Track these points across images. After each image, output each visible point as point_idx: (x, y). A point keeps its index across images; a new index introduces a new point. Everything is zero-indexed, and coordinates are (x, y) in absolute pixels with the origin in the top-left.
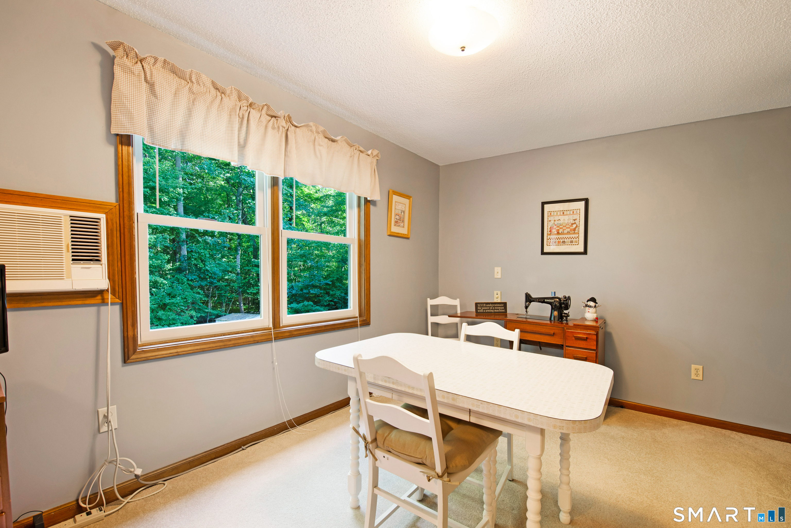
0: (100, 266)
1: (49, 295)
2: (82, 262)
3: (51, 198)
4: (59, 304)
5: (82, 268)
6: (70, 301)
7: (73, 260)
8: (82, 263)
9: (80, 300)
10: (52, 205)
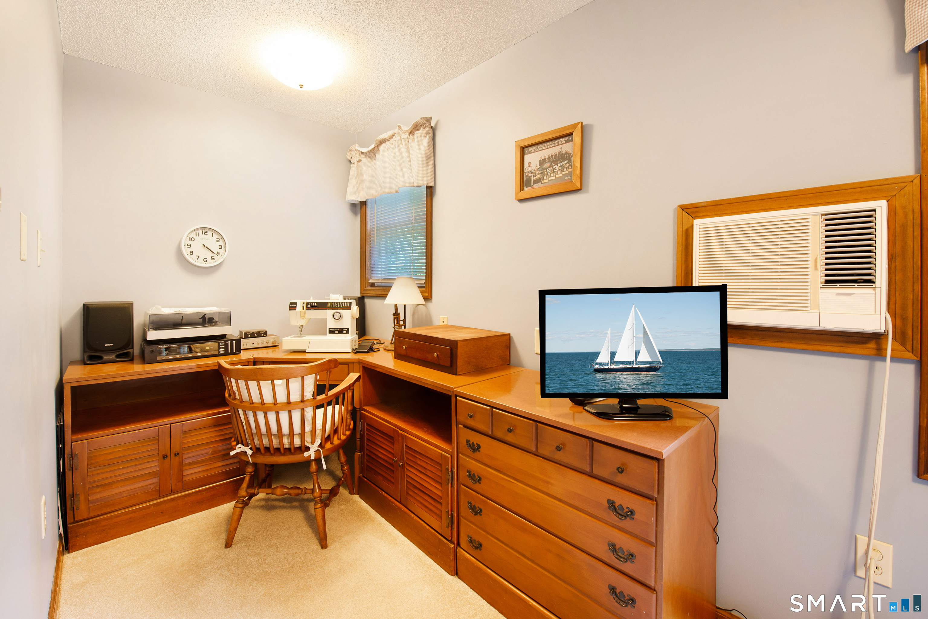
0: (871, 291)
1: (791, 332)
2: (838, 284)
3: (799, 194)
4: (804, 347)
5: (838, 294)
6: (821, 345)
7: (827, 282)
8: (838, 286)
9: (835, 344)
10: (801, 204)
